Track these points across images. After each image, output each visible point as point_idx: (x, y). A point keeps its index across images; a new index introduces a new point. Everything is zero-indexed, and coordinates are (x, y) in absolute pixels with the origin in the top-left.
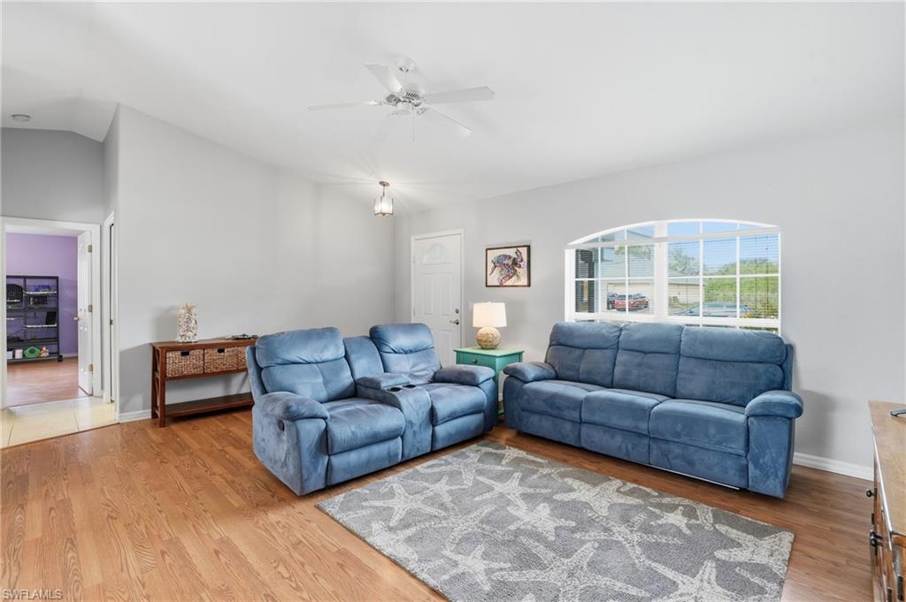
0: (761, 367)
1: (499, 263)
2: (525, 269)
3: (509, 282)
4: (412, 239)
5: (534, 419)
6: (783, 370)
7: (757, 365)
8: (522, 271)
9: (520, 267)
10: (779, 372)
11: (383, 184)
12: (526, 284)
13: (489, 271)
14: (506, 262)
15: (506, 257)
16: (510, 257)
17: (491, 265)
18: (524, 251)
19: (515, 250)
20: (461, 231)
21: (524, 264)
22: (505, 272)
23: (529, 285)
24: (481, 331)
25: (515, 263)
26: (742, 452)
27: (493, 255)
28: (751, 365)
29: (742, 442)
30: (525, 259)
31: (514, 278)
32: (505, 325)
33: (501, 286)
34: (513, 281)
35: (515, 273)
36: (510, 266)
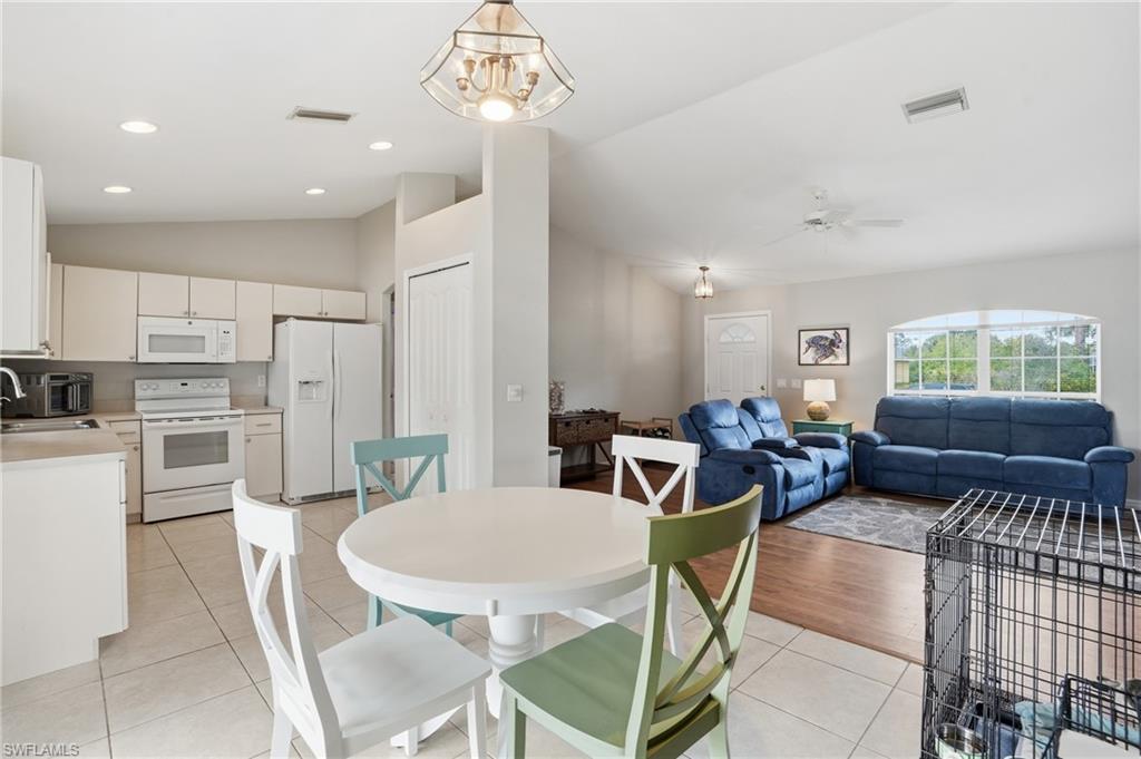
0: (1088, 430)
1: (813, 343)
2: (845, 350)
3: (826, 361)
4: (706, 318)
5: (889, 475)
6: (1107, 432)
7: (1085, 428)
8: (841, 352)
9: (838, 347)
10: (1104, 432)
11: (704, 269)
12: (845, 362)
13: (803, 350)
14: (822, 343)
15: (822, 338)
16: (827, 338)
17: (804, 346)
18: (843, 334)
19: (833, 332)
20: (769, 312)
21: (843, 345)
22: (820, 352)
23: (848, 364)
24: (811, 404)
25: (832, 343)
26: (1087, 488)
27: (806, 336)
28: (1079, 428)
29: (1088, 481)
30: (844, 340)
31: (832, 358)
32: (834, 399)
33: (816, 364)
34: (830, 360)
35: (833, 352)
36: (826, 347)
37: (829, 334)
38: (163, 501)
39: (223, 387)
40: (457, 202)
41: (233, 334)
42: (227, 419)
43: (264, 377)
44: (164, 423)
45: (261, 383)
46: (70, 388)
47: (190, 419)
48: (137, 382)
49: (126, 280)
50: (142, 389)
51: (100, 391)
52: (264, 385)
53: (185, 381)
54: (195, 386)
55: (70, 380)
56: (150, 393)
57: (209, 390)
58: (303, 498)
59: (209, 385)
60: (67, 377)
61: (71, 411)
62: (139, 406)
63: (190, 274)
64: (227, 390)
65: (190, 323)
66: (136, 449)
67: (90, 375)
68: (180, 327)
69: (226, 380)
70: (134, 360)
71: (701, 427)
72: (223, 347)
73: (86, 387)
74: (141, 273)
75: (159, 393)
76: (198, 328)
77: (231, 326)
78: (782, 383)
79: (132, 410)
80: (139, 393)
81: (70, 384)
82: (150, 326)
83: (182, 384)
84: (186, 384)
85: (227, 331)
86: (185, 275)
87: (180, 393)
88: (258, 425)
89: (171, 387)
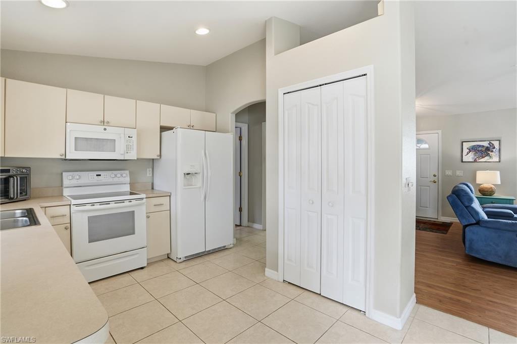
1: (472, 149)
2: (497, 153)
9: (492, 151)
12: (497, 160)
14: (480, 149)
15: (480, 146)
16: (483, 146)
18: (496, 143)
19: (488, 142)
20: (440, 132)
21: (496, 150)
22: (479, 154)
23: (500, 161)
24: (482, 186)
30: (497, 147)
32: (499, 183)
33: (475, 161)
34: (486, 159)
35: (488, 155)
36: (483, 151)
37: (486, 144)
38: (87, 268)
39: (125, 177)
40: (301, 45)
41: (134, 139)
42: (134, 202)
43: (151, 169)
44: (88, 207)
45: (149, 174)
46: (11, 179)
47: (108, 203)
48: (64, 173)
49: (58, 93)
50: (68, 179)
51: (35, 181)
52: (151, 175)
53: (99, 173)
54: (106, 177)
55: (11, 173)
56: (74, 182)
57: (116, 180)
58: (186, 257)
59: (116, 176)
60: (8, 171)
61: (13, 199)
62: (66, 192)
63: (104, 93)
64: (128, 179)
65: (105, 129)
66: (66, 228)
67: (28, 169)
68: (97, 132)
69: (127, 172)
70: (64, 157)
71: (467, 204)
72: (128, 148)
73: (25, 179)
74: (68, 90)
75: (81, 182)
76: (110, 133)
77: (133, 133)
78: (449, 173)
79: (61, 195)
80: (66, 182)
81: (11, 176)
82: (76, 131)
83: (97, 175)
84: (100, 175)
85: (130, 136)
86: (102, 94)
87: (96, 181)
88: (155, 205)
89: (89, 177)
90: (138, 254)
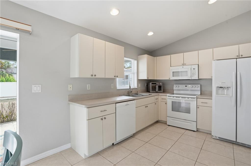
39: (198, 87)
42: (190, 99)
44: (172, 98)
46: (156, 86)
47: (179, 97)
48: (173, 85)
50: (175, 87)
56: (177, 88)
57: (193, 88)
58: (219, 138)
60: (156, 83)
63: (184, 52)
64: (199, 89)
65: (183, 67)
69: (199, 85)
70: (170, 79)
72: (193, 74)
75: (179, 88)
76: (185, 68)
77: (196, 67)
80: (175, 88)
82: (173, 69)
83: (186, 86)
84: (187, 86)
85: (194, 68)
86: (182, 53)
87: (185, 89)
88: (202, 103)
89: (182, 87)
90: (191, 123)
